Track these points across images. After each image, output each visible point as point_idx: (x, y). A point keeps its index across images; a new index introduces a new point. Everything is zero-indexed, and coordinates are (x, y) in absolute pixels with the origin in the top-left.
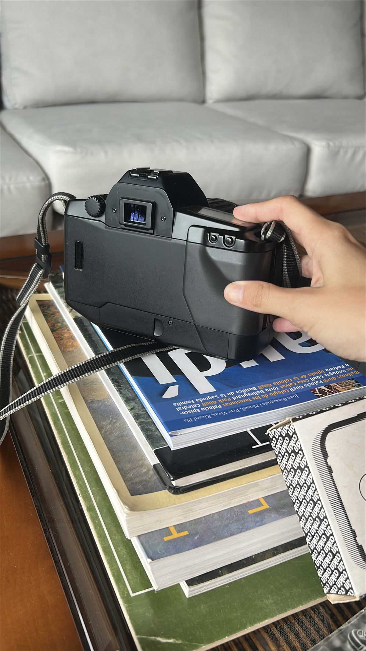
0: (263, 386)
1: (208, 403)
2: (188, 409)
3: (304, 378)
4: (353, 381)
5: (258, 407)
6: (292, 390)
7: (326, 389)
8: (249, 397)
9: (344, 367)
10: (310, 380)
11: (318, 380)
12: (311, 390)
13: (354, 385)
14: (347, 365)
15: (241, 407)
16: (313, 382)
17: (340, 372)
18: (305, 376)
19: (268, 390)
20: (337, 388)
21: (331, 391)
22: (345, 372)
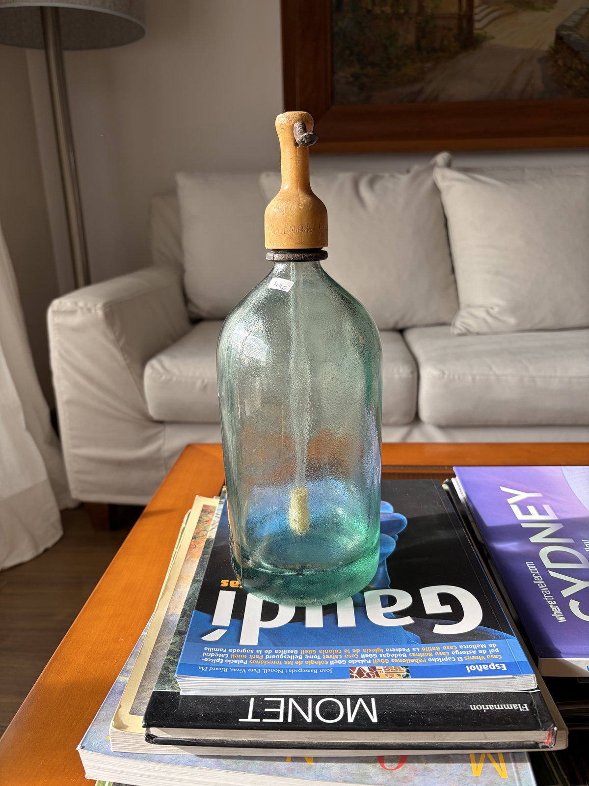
0: (307, 651)
1: (237, 656)
2: (214, 657)
3: (355, 653)
4: (405, 670)
5: (282, 672)
6: (332, 663)
7: (367, 671)
8: (283, 660)
9: (409, 651)
10: (360, 656)
11: (367, 659)
12: (351, 668)
13: (401, 674)
14: (414, 649)
15: (266, 668)
16: (361, 659)
17: (400, 655)
18: (358, 651)
19: (308, 656)
20: (379, 673)
21: (370, 674)
22: (406, 656)
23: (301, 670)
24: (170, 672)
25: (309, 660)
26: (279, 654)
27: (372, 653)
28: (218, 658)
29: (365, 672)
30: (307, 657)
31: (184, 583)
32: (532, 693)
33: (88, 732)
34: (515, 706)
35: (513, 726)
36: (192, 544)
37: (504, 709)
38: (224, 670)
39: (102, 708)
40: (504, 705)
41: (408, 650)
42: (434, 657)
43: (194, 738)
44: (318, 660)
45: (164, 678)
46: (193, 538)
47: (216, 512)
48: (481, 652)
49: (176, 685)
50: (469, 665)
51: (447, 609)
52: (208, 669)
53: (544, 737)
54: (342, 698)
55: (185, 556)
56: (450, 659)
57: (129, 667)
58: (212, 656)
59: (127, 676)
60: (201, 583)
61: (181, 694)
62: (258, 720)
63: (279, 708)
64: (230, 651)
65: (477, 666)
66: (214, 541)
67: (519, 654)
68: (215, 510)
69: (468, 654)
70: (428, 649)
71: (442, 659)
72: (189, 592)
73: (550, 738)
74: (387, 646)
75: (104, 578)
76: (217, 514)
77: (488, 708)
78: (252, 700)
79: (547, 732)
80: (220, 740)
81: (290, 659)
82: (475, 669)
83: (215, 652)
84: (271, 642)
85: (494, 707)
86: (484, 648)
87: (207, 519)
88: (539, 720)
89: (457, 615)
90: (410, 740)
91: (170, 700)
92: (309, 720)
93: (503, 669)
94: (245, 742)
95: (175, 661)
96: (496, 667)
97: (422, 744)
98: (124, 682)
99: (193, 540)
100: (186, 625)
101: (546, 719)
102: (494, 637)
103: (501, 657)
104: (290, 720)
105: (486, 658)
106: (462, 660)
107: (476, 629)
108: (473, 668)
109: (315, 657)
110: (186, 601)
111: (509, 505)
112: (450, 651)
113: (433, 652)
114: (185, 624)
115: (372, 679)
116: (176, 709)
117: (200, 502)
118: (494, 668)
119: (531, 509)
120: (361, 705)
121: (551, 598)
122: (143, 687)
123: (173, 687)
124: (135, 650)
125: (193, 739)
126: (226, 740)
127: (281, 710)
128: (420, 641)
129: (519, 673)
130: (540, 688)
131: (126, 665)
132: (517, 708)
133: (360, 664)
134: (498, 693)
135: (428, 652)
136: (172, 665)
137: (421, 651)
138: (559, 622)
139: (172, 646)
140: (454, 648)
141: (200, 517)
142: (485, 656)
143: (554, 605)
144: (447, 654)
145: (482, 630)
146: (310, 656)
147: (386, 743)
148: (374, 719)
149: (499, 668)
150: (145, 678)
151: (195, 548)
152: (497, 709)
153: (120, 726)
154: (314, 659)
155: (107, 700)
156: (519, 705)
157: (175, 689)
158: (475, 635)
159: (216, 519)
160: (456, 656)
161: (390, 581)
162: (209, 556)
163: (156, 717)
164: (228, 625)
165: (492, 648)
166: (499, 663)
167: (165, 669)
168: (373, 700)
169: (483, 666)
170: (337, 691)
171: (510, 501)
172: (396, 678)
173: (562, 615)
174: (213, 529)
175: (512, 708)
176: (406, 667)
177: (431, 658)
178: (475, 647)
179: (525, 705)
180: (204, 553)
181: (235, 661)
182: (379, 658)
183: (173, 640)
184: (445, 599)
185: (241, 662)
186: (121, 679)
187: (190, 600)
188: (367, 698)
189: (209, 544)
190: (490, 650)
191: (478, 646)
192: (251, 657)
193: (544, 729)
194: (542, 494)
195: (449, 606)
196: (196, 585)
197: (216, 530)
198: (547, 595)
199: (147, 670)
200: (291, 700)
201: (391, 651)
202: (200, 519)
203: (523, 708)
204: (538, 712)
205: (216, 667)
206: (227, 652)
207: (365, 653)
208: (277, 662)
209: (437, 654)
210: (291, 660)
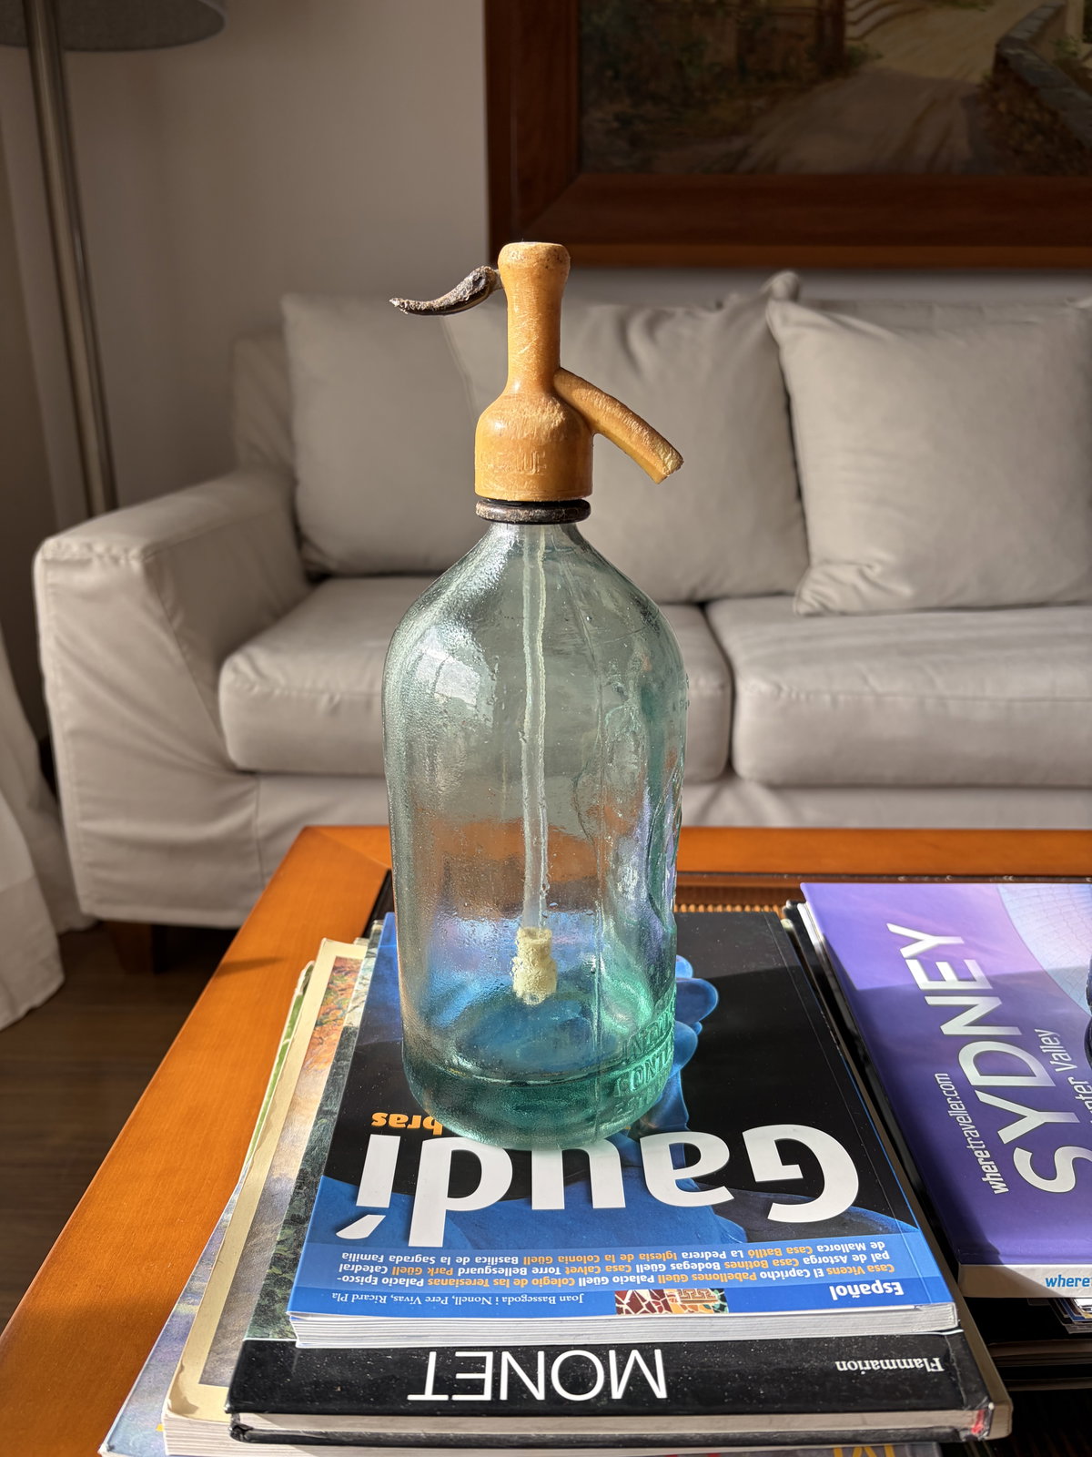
0: (535, 1260)
1: (404, 1270)
4: (717, 1295)
5: (489, 1303)
6: (582, 1282)
7: (649, 1299)
8: (491, 1277)
9: (725, 1257)
10: (634, 1268)
11: (648, 1273)
12: (618, 1293)
13: (711, 1304)
14: (733, 1254)
15: (458, 1295)
16: (636, 1274)
17: (708, 1266)
18: (630, 1257)
19: (537, 1269)
20: (670, 1302)
21: (653, 1305)
22: (719, 1268)
23: (525, 1298)
24: (276, 1301)
25: (540, 1276)
26: (483, 1265)
27: (657, 1262)
28: (367, 1274)
29: (644, 1300)
30: (535, 1271)
31: (303, 1115)
32: (948, 1336)
33: (122, 1416)
34: (918, 1363)
35: (914, 1401)
36: (316, 1035)
37: (899, 1369)
38: (379, 1299)
39: (147, 1367)
40: (898, 1361)
41: (723, 1256)
42: (771, 1268)
43: (323, 1431)
44: (557, 1277)
45: (266, 1314)
46: (316, 1025)
47: (361, 973)
48: (856, 1258)
49: (288, 1328)
50: (835, 1285)
51: (794, 1172)
52: (350, 1298)
53: (969, 1419)
54: (601, 1351)
55: (303, 1059)
56: (800, 1273)
57: (197, 1284)
58: (358, 1271)
59: (193, 1304)
60: (336, 1116)
61: (297, 1346)
62: (445, 1398)
63: (483, 1371)
64: (390, 1259)
65: (849, 1287)
66: (358, 1031)
67: (926, 1264)
68: (359, 968)
69: (832, 1262)
70: (761, 1251)
71: (785, 1274)
72: (311, 1136)
73: (981, 1422)
74: (684, 1247)
75: (146, 1097)
76: (363, 978)
77: (868, 1368)
78: (433, 1356)
79: (976, 1412)
80: (372, 1434)
81: (503, 1276)
82: (845, 1293)
83: (362, 1263)
84: (467, 1241)
85: (880, 1365)
86: (862, 1252)
87: (343, 986)
88: (961, 1389)
89: (811, 1185)
90: (725, 1428)
91: (277, 1359)
92: (540, 1395)
93: (896, 1293)
94: (419, 1437)
95: (285, 1278)
96: (885, 1290)
97: (747, 1436)
98: (187, 1316)
99: (317, 1028)
100: (306, 1204)
101: (974, 1387)
102: (881, 1229)
103: (893, 1270)
104: (504, 1396)
105: (865, 1269)
106: (822, 1275)
107: (847, 1212)
108: (842, 1291)
109: (551, 1270)
110: (306, 1154)
111: (902, 960)
112: (800, 1257)
113: (769, 1259)
114: (304, 1200)
115: (657, 1314)
116: (289, 1376)
117: (330, 951)
118: (881, 1291)
119: (944, 968)
120: (636, 1363)
121: (981, 1145)
122: (226, 1328)
123: (282, 1333)
124: (207, 1249)
125: (321, 1433)
126: (384, 1434)
127: (487, 1377)
128: (745, 1237)
129: (926, 1301)
130: (962, 1325)
131: (191, 1280)
132: (922, 1365)
133: (634, 1285)
134: (887, 1336)
135: (760, 1260)
136: (280, 1287)
137: (747, 1258)
138: (996, 1192)
139: (279, 1247)
140: (808, 1250)
141: (331, 982)
142: (864, 1266)
143: (985, 1160)
144: (793, 1262)
145: (859, 1216)
146: (542, 1269)
147: (682, 1436)
148: (661, 1392)
149: (890, 1290)
150: (227, 1310)
151: (322, 1044)
152: (884, 1368)
153: (183, 1408)
154: (548, 1274)
155: (155, 1351)
156: (925, 1360)
157: (287, 1336)
158: (845, 1224)
159: (360, 987)
160: (811, 1267)
161: (687, 1115)
162: (350, 1063)
163: (252, 1394)
164: (386, 1204)
165: (877, 1251)
166: (890, 1281)
167: (267, 1295)
168: (658, 1353)
169: (862, 1286)
170: (591, 1336)
171: (907, 952)
172: (701, 1313)
173: (1001, 1179)
174: (355, 1008)
175: (912, 1366)
176: (720, 1290)
177: (766, 1270)
178: (847, 1248)
179: (937, 1360)
180: (339, 1057)
181: (401, 1281)
182: (669, 1271)
183: (281, 1234)
184: (790, 1151)
185: (413, 1281)
186: (181, 1308)
187: (314, 1153)
188: (647, 1350)
189: (348, 1039)
190: (872, 1255)
191: (851, 1246)
192: (431, 1271)
193: (969, 1407)
194: (964, 939)
195: (798, 1166)
196: (324, 1121)
197: (361, 1010)
198: (974, 1139)
199: (231, 1294)
200: (506, 1356)
201: (691, 1257)
202: (331, 985)
203: (933, 1365)
204: (958, 1373)
205: (365, 1293)
206: (386, 1262)
207: (644, 1262)
208: (481, 1282)
209: (775, 1263)
210: (506, 1278)
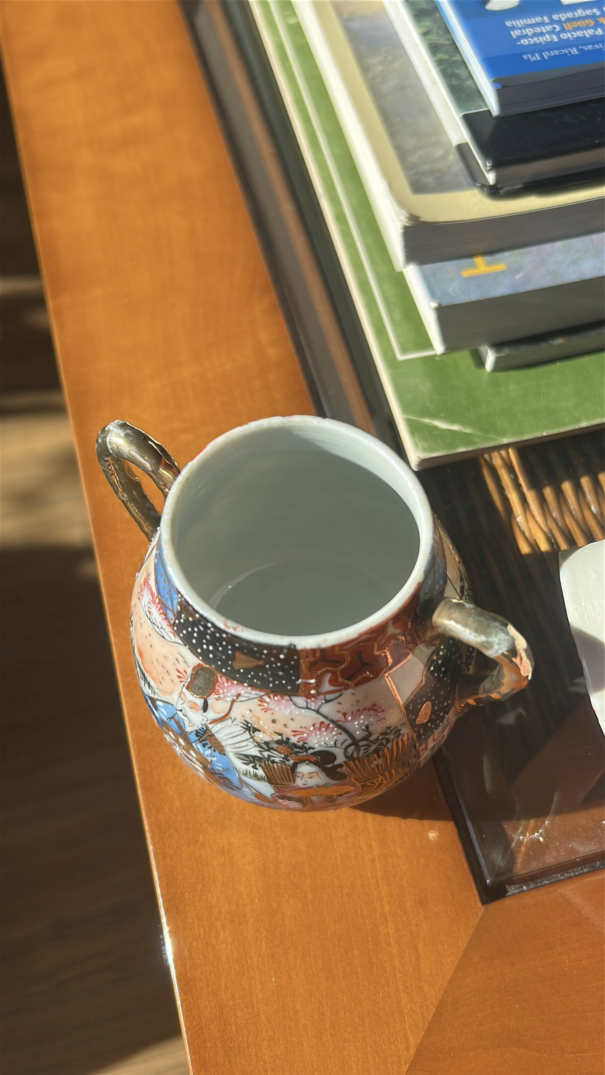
1: (575, 24)
2: (535, 35)
38: (570, 51)
52: (541, 56)
58: (531, 34)
64: (555, 18)
83: (529, 26)
181: (579, 34)
185: (590, 32)
192: (602, 20)
205: (552, 49)
